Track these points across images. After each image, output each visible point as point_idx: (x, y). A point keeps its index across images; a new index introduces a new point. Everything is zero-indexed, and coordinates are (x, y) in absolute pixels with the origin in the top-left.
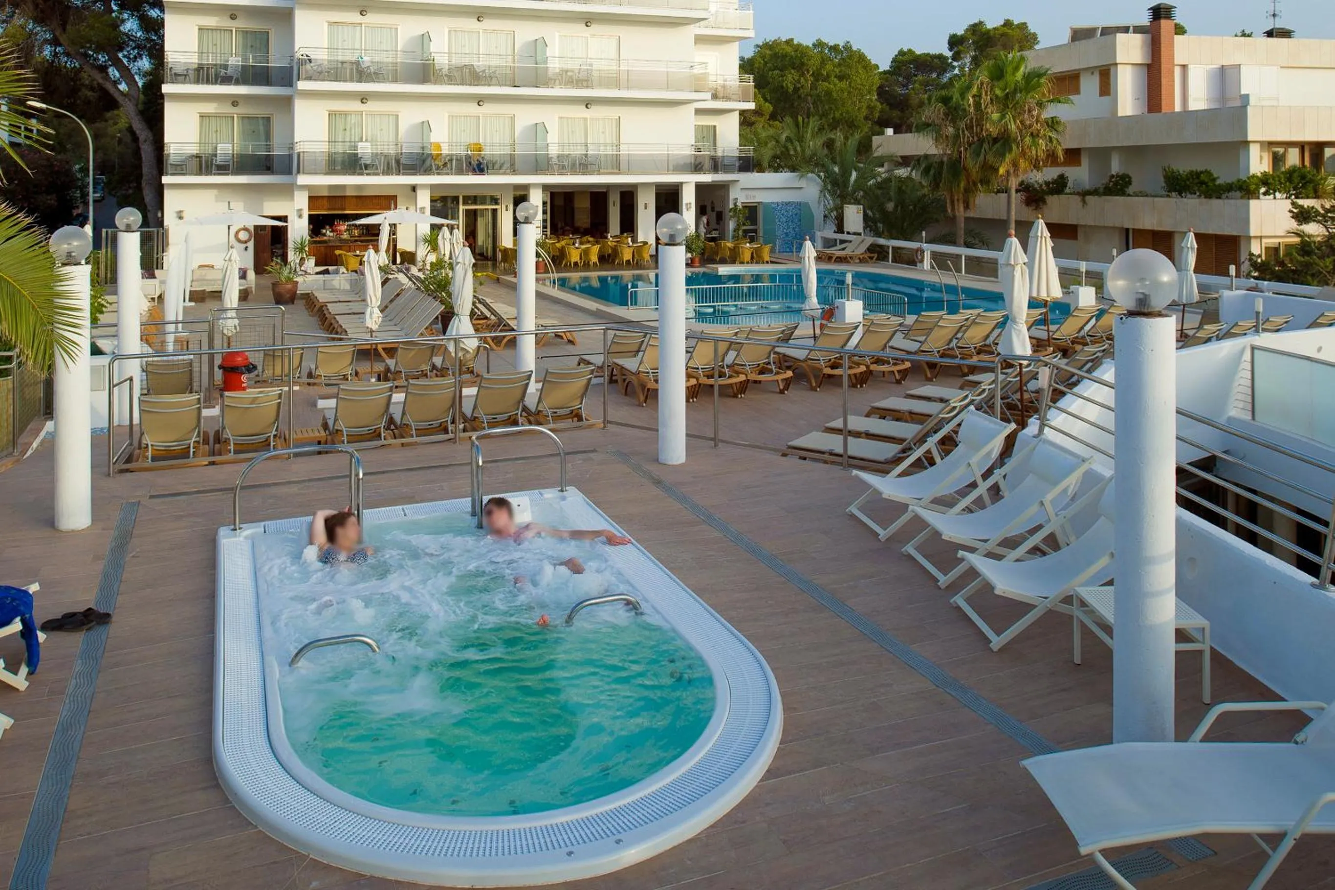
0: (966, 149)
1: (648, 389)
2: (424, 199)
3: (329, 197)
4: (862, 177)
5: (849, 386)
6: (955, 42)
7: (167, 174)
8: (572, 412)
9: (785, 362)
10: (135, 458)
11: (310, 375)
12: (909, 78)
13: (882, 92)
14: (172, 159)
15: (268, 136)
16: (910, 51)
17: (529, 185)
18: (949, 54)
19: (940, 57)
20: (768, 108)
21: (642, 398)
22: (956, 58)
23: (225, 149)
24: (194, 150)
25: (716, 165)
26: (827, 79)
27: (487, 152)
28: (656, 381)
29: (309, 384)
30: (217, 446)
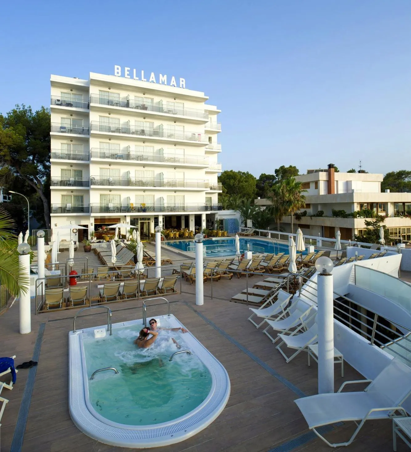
0: (280, 204)
1: (193, 280)
2: (128, 220)
3: (100, 219)
4: (252, 211)
5: (248, 277)
6: (277, 171)
7: (52, 213)
8: (171, 288)
9: (231, 271)
10: (43, 308)
11: (95, 277)
12: (264, 181)
13: (257, 186)
14: (53, 209)
15: (82, 201)
16: (265, 174)
17: (159, 215)
18: (275, 175)
19: (273, 176)
20: (226, 190)
21: (191, 283)
22: (277, 176)
23: (69, 205)
24: (60, 206)
25: (212, 208)
26: (242, 182)
27: (147, 205)
28: (195, 277)
29: (95, 280)
30: (68, 303)
